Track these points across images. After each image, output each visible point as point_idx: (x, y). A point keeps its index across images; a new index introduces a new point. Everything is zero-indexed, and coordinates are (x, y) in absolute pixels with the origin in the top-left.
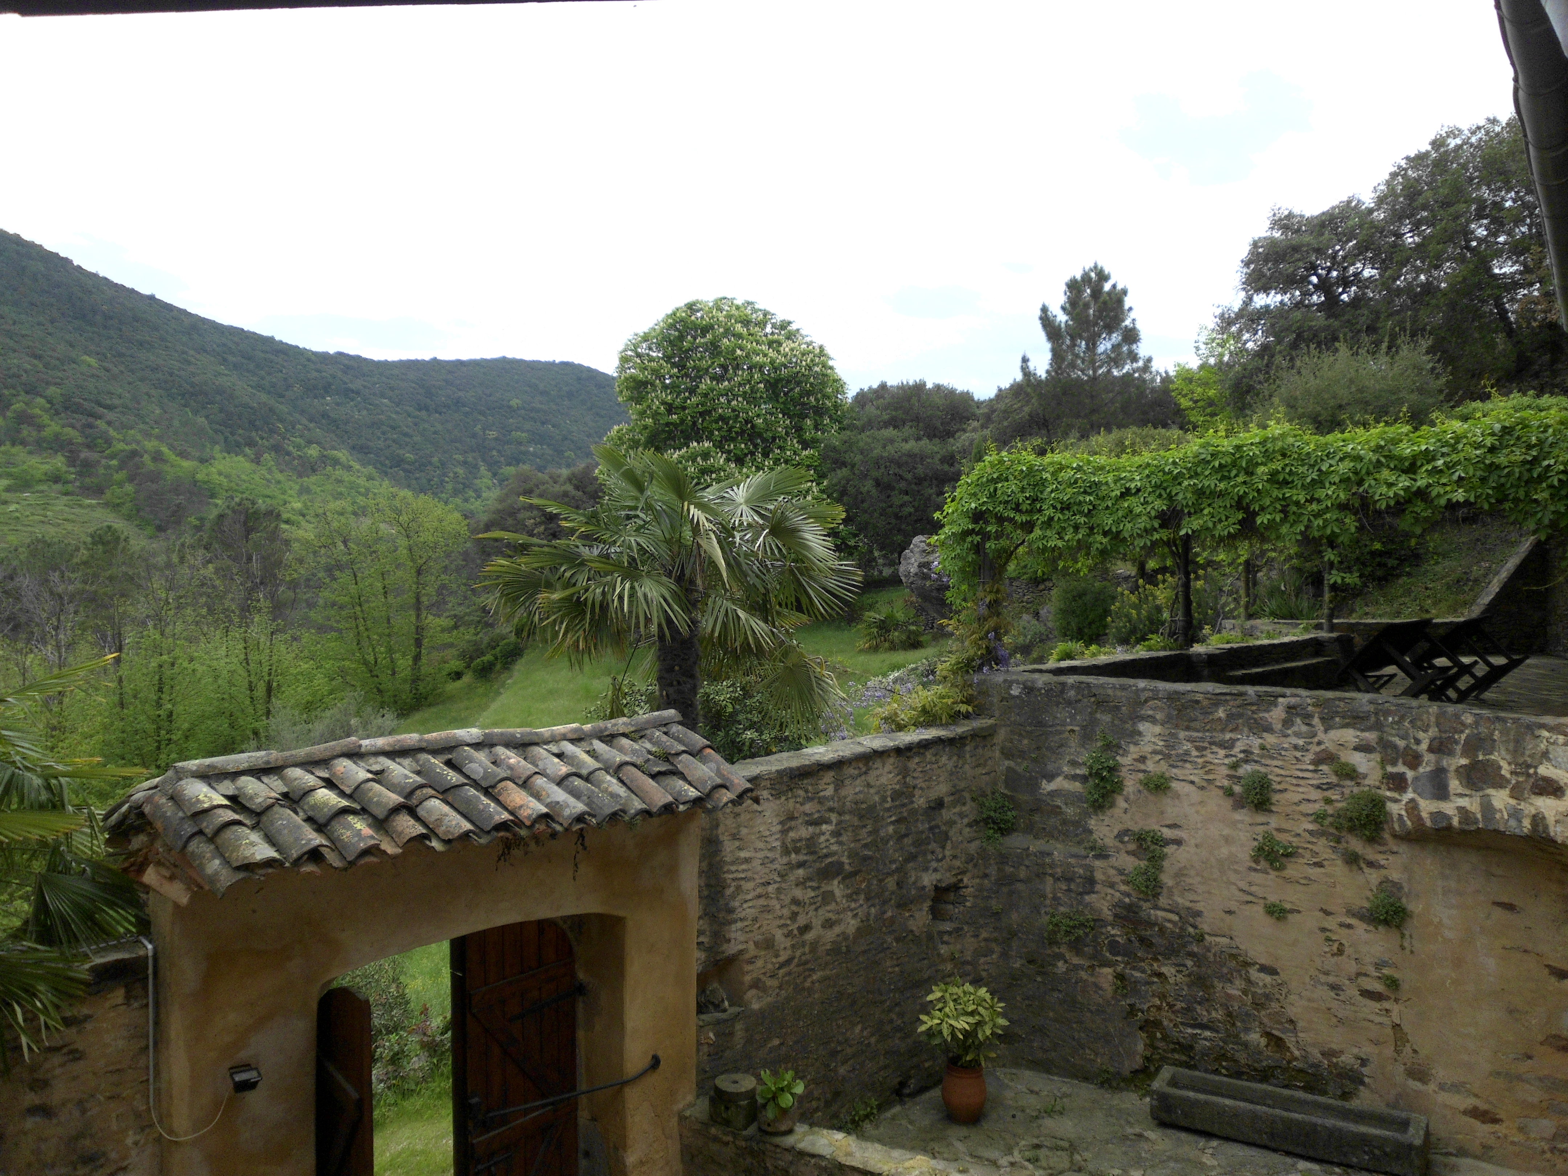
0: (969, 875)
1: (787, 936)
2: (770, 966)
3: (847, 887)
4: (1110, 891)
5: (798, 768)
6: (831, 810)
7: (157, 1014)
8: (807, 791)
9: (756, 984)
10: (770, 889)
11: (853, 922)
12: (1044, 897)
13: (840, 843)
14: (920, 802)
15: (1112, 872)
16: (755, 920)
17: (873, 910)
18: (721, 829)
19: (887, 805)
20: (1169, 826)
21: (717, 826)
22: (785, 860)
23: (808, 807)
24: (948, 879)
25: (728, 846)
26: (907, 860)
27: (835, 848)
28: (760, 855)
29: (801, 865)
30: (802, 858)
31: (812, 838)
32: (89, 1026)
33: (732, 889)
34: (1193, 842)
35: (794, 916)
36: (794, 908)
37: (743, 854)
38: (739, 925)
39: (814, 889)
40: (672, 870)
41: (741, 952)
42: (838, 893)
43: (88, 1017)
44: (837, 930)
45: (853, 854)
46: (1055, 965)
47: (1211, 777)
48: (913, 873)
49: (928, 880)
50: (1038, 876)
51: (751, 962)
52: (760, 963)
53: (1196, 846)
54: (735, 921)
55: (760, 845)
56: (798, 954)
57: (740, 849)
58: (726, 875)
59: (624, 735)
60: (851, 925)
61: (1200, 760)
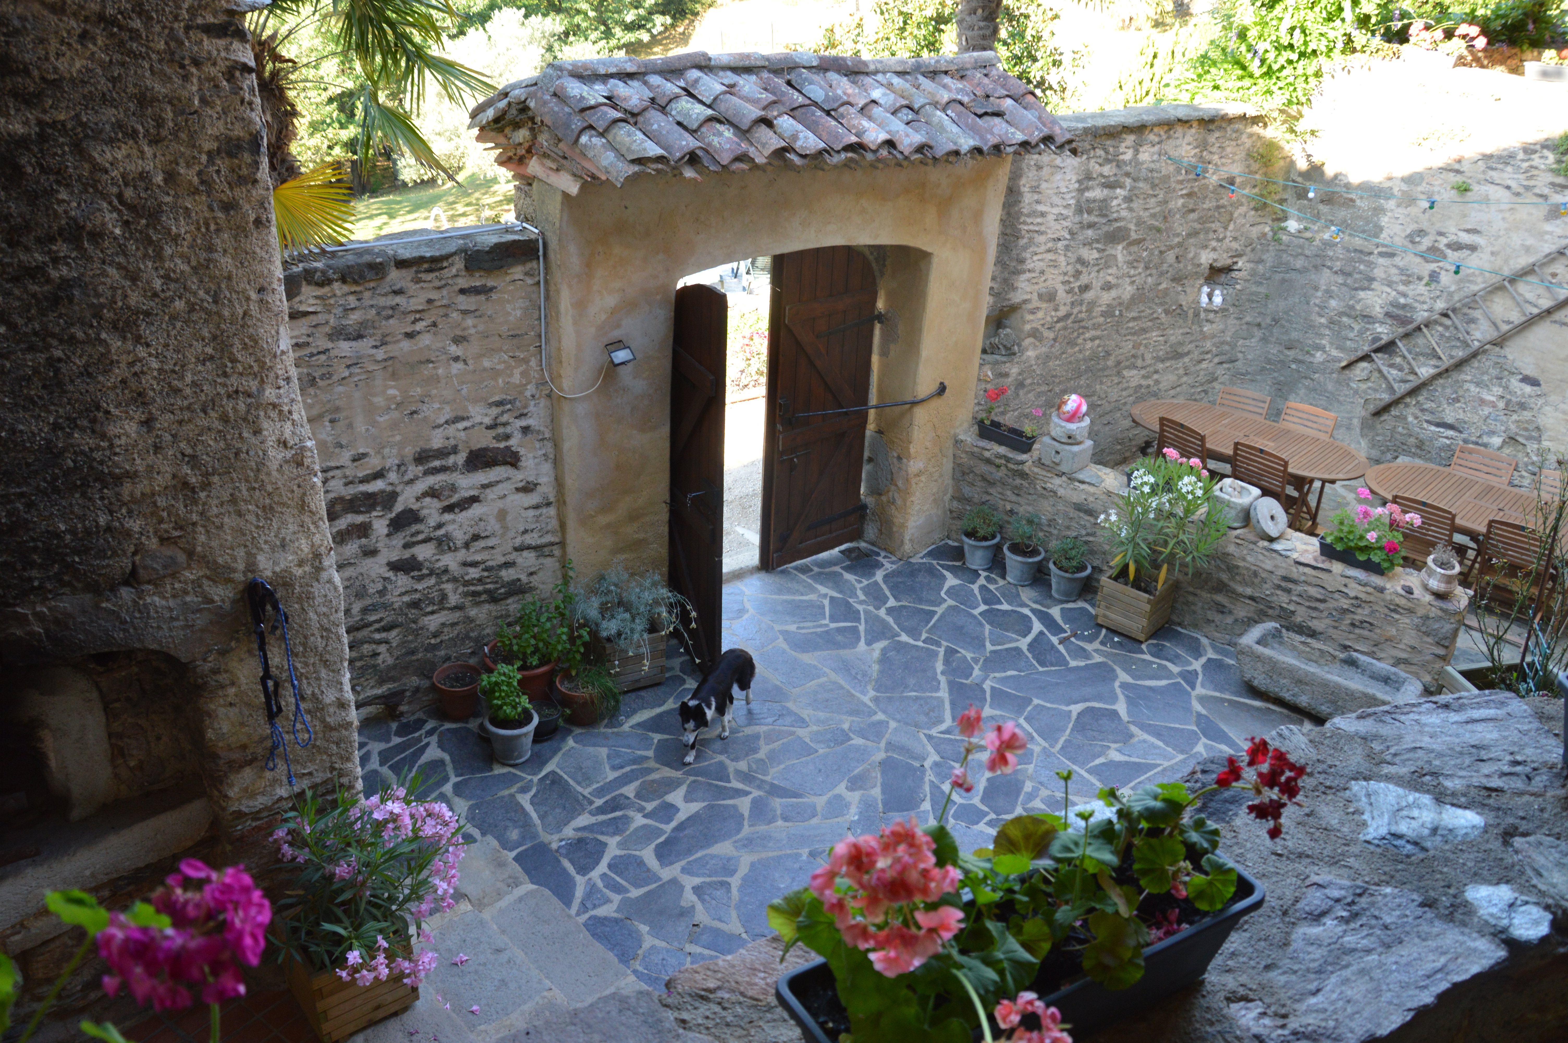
0: (1244, 258)
1: (1068, 292)
2: (1049, 319)
3: (1130, 254)
4: (1389, 290)
5: (1104, 128)
6: (1128, 175)
7: (547, 291)
8: (1107, 153)
9: (1035, 334)
10: (1060, 245)
11: (1129, 288)
12: (1316, 289)
13: (1130, 209)
14: (1213, 179)
15: (1394, 271)
16: (1042, 272)
17: (1150, 280)
18: (1023, 181)
19: (1180, 178)
20: (1468, 231)
21: (1020, 176)
22: (1077, 219)
23: (1107, 170)
24: (1224, 260)
25: (1028, 198)
26: (1189, 235)
27: (1124, 213)
28: (1055, 211)
29: (1091, 226)
30: (1093, 219)
31: (1105, 200)
32: (494, 296)
33: (1025, 241)
34: (1489, 249)
35: (1077, 274)
36: (1079, 267)
37: (1040, 208)
38: (1028, 275)
39: (1099, 251)
40: (978, 216)
41: (1025, 301)
42: (1120, 258)
43: (491, 289)
44: (1114, 293)
45: (1139, 223)
46: (1313, 356)
47: (1532, 183)
48: (1192, 249)
49: (1206, 258)
50: (1316, 267)
51: (1033, 312)
52: (1040, 314)
53: (1492, 253)
54: (1024, 272)
55: (1056, 200)
56: (1075, 311)
57: (1038, 202)
58: (1022, 227)
59: (946, 73)
60: (1127, 291)
61: (1525, 165)
